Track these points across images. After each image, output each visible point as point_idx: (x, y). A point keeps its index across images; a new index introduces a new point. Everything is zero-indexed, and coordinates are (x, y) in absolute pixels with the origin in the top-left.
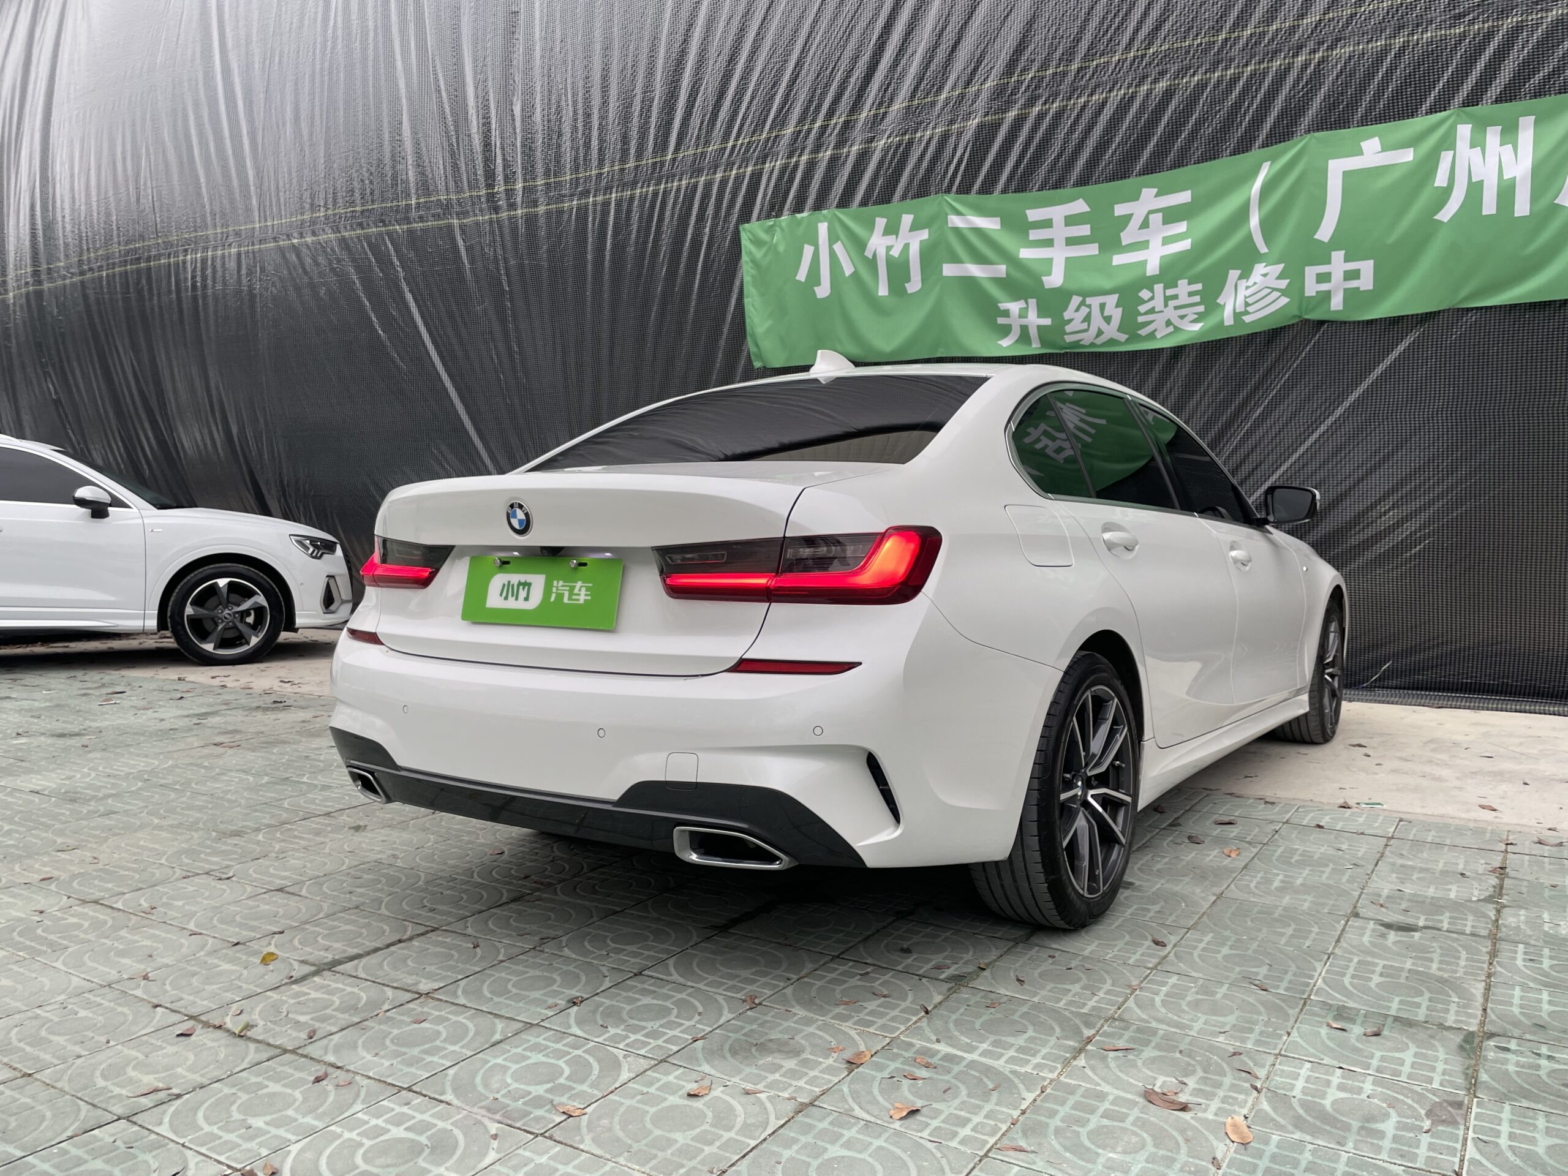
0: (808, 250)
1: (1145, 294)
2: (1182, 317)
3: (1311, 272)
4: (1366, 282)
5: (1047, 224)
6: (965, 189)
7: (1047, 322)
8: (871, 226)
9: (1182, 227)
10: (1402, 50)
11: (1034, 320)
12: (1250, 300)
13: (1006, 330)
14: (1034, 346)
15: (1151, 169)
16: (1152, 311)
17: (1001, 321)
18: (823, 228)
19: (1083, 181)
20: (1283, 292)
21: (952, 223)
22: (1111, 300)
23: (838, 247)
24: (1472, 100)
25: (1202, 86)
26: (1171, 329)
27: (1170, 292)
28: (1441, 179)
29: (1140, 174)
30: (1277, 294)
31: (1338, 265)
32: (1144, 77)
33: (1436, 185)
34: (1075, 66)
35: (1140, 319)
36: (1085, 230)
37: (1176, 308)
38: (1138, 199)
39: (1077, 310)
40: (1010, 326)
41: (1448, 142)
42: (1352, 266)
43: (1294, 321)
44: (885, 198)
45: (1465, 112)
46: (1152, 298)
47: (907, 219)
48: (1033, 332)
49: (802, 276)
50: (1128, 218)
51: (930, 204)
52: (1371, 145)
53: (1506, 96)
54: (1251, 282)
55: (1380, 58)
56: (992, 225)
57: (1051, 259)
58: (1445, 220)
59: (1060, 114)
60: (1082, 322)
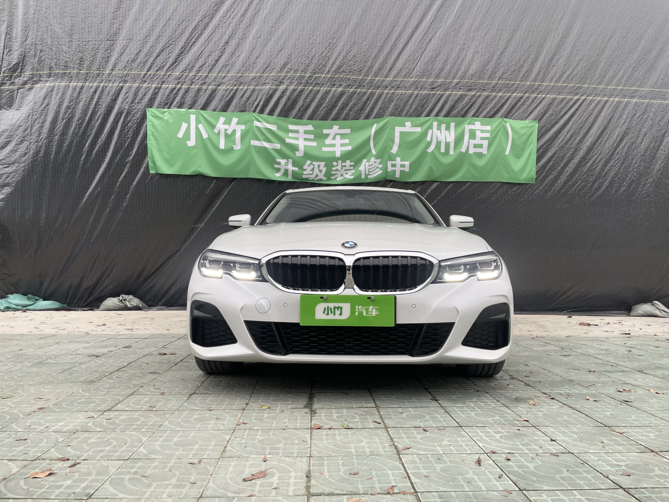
0: (184, 126)
1: (335, 164)
2: (346, 174)
3: (390, 163)
4: (407, 169)
5: (297, 132)
6: (262, 112)
7: (296, 169)
8: (217, 120)
9: (347, 141)
10: (417, 95)
11: (291, 167)
12: (370, 170)
13: (278, 170)
14: (289, 178)
15: (336, 118)
16: (337, 170)
17: (276, 166)
18: (193, 117)
19: (311, 118)
20: (381, 169)
21: (256, 124)
22: (322, 164)
23: (200, 126)
24: (437, 115)
25: (354, 93)
26: (342, 177)
27: (343, 164)
28: (429, 139)
29: (332, 120)
30: (379, 169)
31: (398, 162)
32: (334, 85)
33: (427, 140)
34: (308, 75)
35: (332, 173)
36: (312, 137)
37: (345, 170)
38: (332, 129)
39: (309, 166)
40: (280, 169)
41: (431, 127)
42: (403, 163)
43: (384, 180)
44: (225, 109)
45: (436, 119)
46: (337, 165)
47: (235, 120)
48: (290, 173)
49: (180, 135)
50: (328, 135)
51: (246, 116)
52: (408, 124)
53: (447, 115)
54: (370, 164)
55: (411, 96)
56: (274, 128)
57: (299, 145)
58: (430, 152)
59: (302, 91)
60: (311, 171)
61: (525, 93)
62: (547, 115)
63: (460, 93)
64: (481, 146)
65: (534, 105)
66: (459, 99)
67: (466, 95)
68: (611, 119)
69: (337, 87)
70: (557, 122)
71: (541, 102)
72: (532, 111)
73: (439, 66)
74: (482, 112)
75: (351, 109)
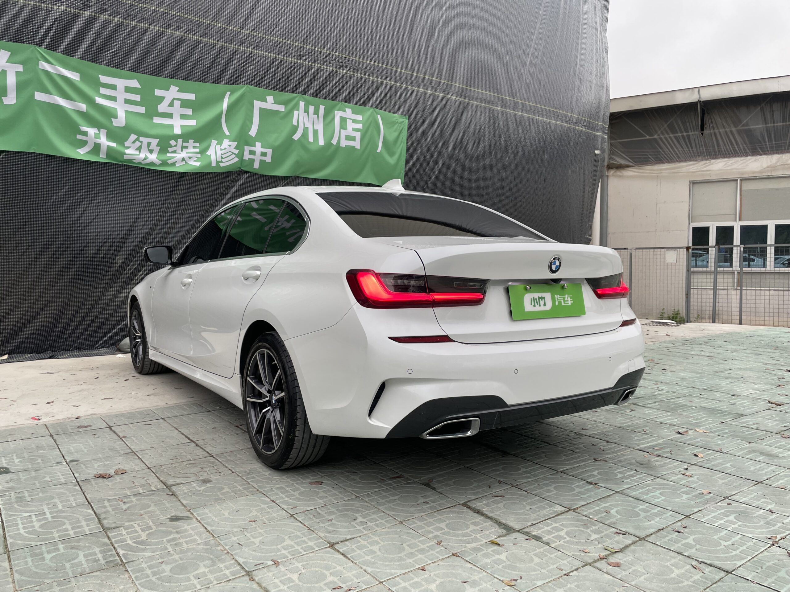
1: (173, 143)
2: (190, 158)
3: (247, 149)
4: (268, 159)
5: (113, 87)
6: (52, 47)
7: (113, 145)
9: (189, 112)
11: (104, 141)
12: (223, 156)
13: (84, 143)
14: (101, 157)
15: (173, 76)
16: (175, 152)
17: (79, 137)
19: (135, 69)
20: (237, 156)
21: (42, 65)
22: (155, 142)
24: (304, 93)
25: (199, 42)
26: (184, 163)
27: (185, 144)
29: (168, 77)
30: (234, 156)
31: (258, 148)
32: (169, 25)
33: (293, 123)
35: (169, 155)
36: (137, 98)
37: (187, 153)
38: (168, 90)
39: (134, 142)
40: (86, 142)
41: (296, 107)
42: (263, 150)
43: (237, 170)
46: (176, 146)
47: (5, 54)
48: (104, 149)
50: (162, 99)
51: (25, 49)
52: (270, 99)
53: (316, 95)
54: (223, 147)
55: (273, 62)
56: (74, 76)
57: (116, 109)
58: (296, 139)
59: (119, 26)
60: (136, 150)
61: (396, 82)
62: (416, 111)
63: (330, 68)
64: (353, 139)
65: (405, 97)
66: (329, 76)
67: (336, 72)
68: (469, 124)
69: (175, 30)
70: (425, 121)
71: (411, 94)
72: (402, 105)
73: (307, 28)
74: (353, 96)
75: (195, 65)
